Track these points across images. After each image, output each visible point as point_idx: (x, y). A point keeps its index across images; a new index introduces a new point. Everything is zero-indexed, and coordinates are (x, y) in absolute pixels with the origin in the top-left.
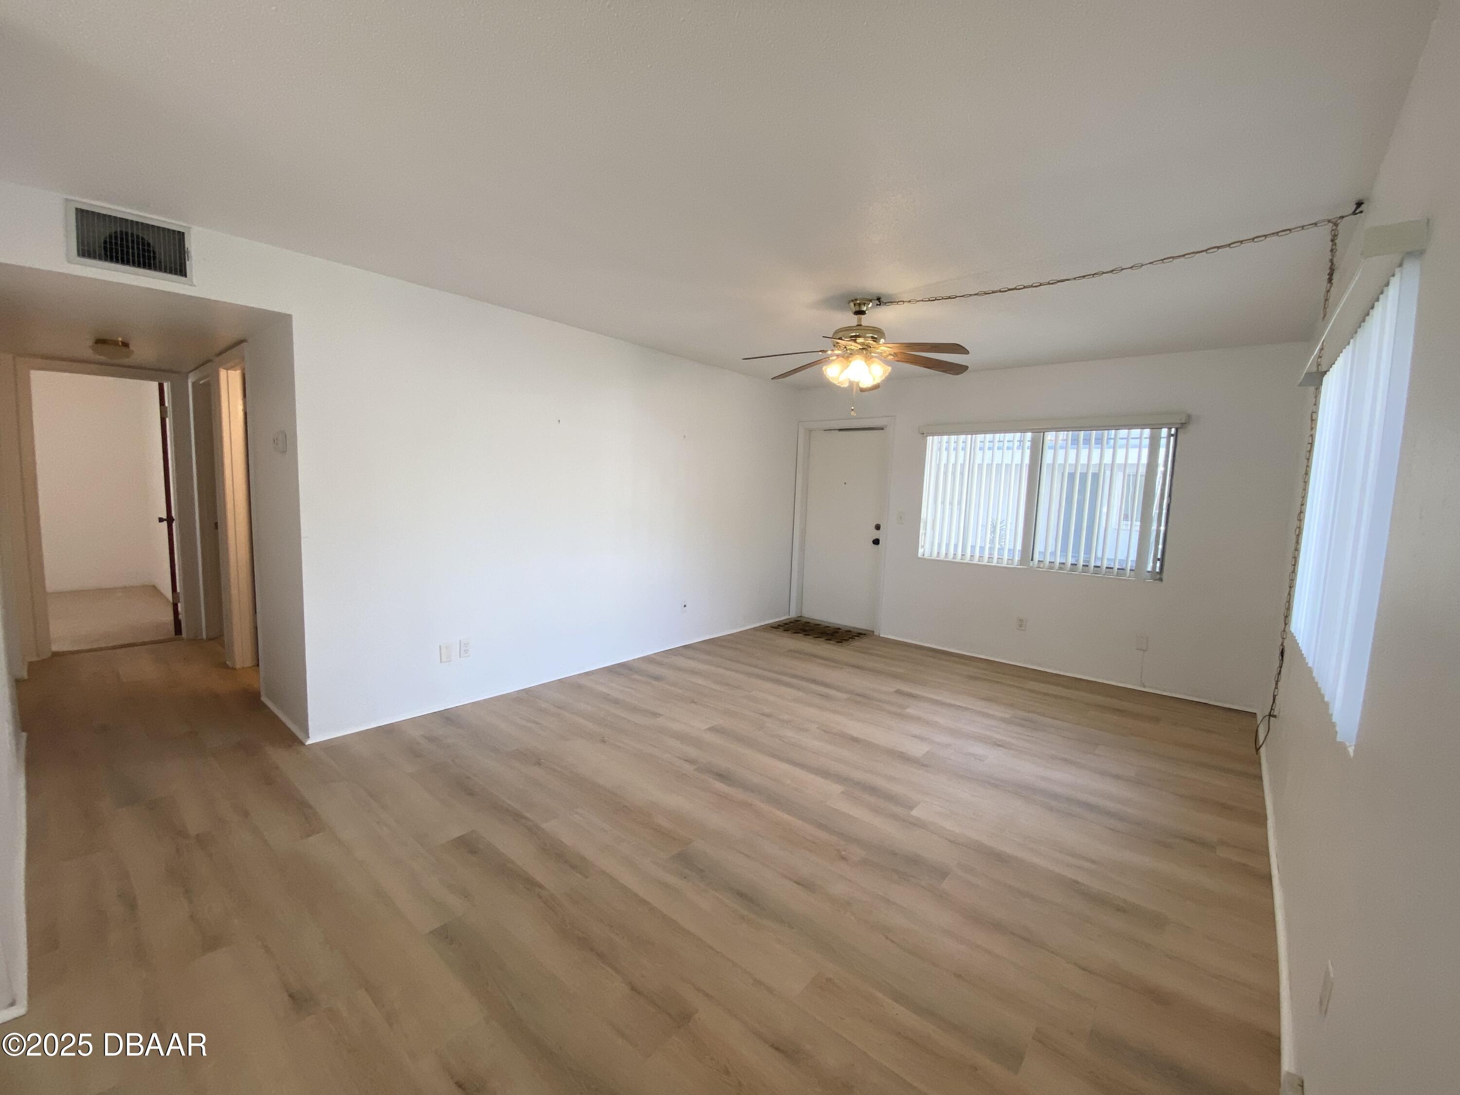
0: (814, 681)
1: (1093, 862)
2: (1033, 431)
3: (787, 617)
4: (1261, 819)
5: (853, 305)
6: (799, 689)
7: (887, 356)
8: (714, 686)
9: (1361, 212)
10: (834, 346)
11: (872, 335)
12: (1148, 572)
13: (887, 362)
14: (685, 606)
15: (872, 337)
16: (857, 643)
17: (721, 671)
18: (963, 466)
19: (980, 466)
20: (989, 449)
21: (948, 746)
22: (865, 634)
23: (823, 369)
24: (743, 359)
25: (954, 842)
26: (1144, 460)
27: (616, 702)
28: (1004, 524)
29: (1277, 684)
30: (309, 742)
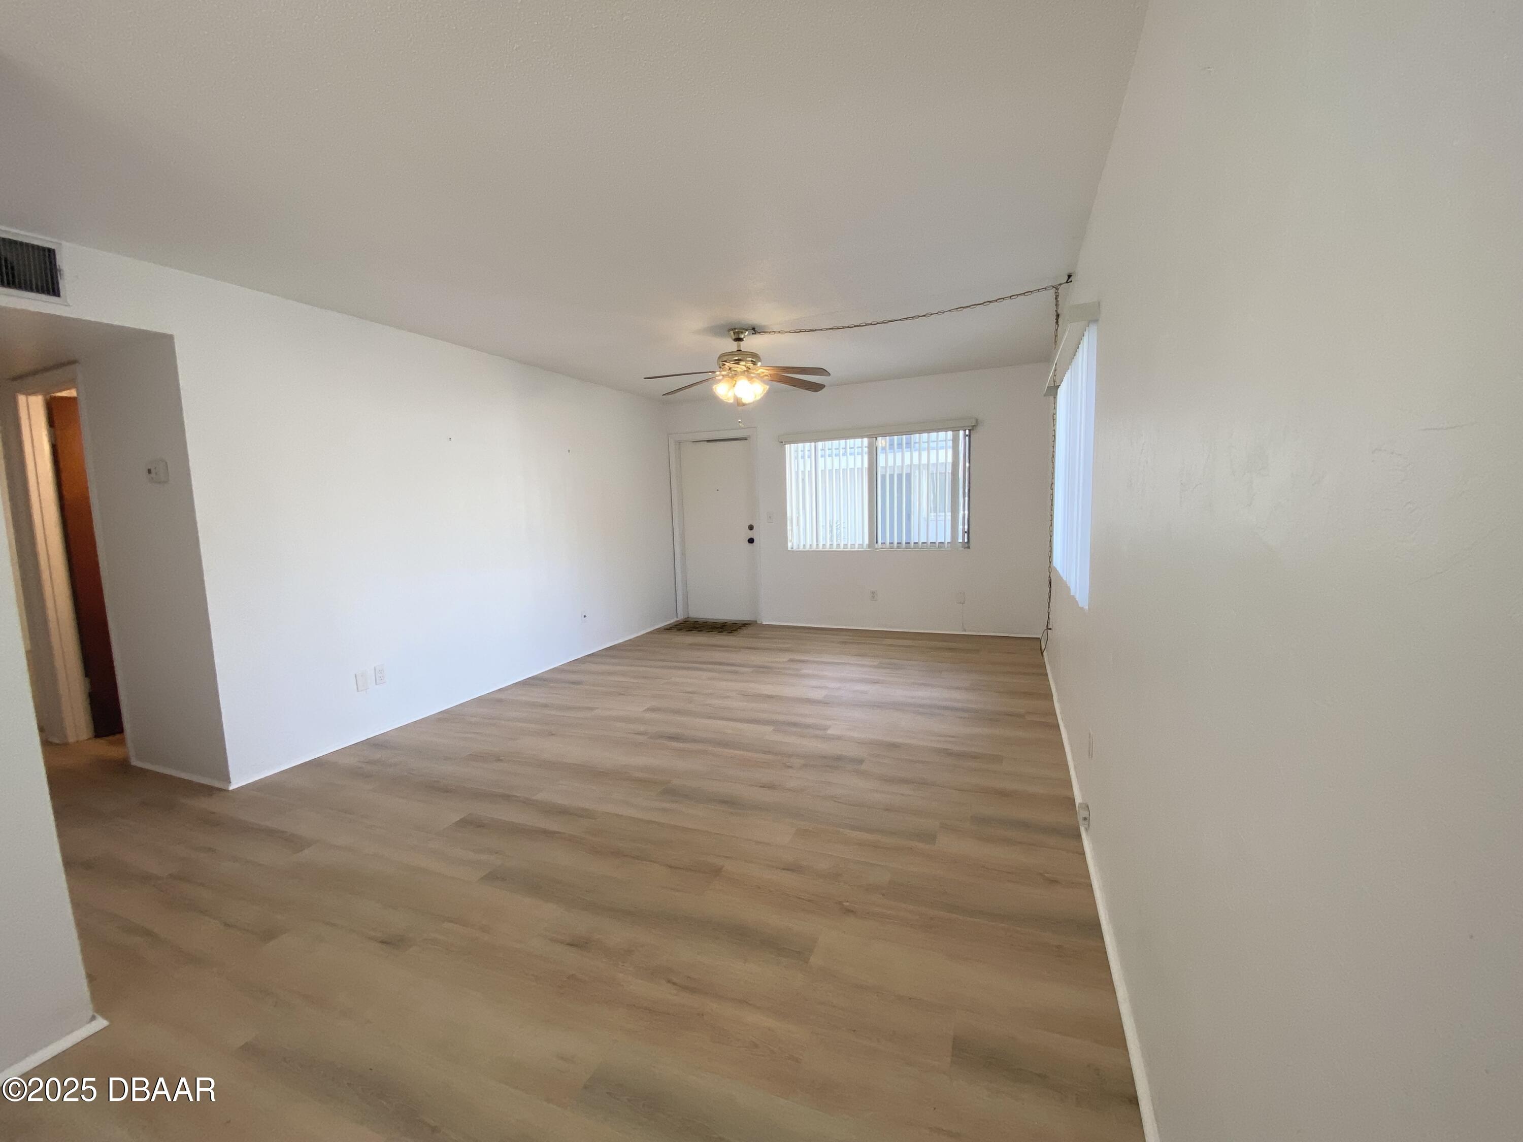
0: (721, 664)
1: (953, 737)
2: (869, 436)
3: (675, 619)
4: (1049, 696)
5: (732, 333)
6: (710, 671)
7: (764, 376)
8: (632, 680)
9: (1071, 282)
10: (720, 367)
11: (751, 359)
12: (960, 543)
13: (764, 382)
14: (585, 616)
15: (752, 361)
16: (744, 631)
17: (633, 668)
18: (810, 472)
19: (823, 472)
20: (829, 456)
21: (839, 689)
22: (750, 624)
23: (714, 387)
24: (645, 378)
25: (861, 743)
26: (950, 460)
27: (546, 706)
28: (839, 523)
29: (1049, 605)
30: (232, 787)
